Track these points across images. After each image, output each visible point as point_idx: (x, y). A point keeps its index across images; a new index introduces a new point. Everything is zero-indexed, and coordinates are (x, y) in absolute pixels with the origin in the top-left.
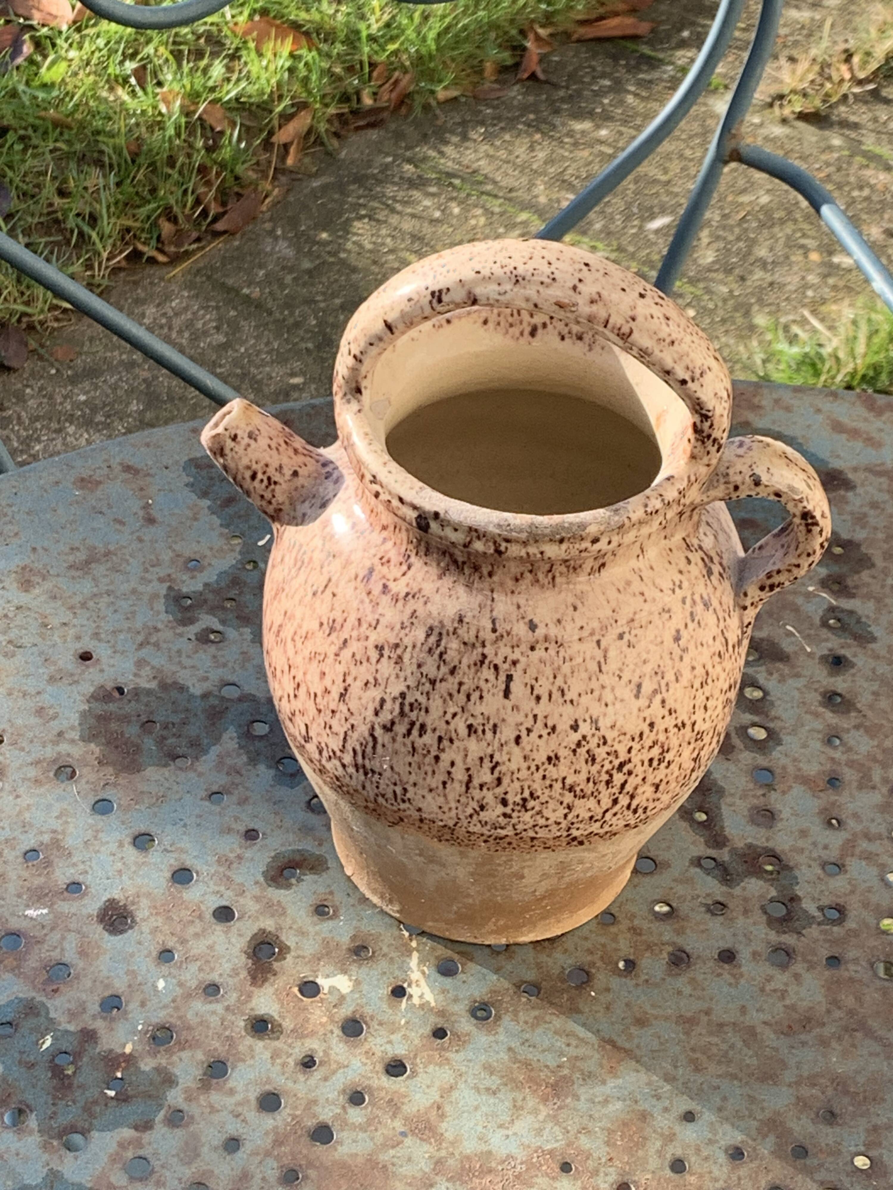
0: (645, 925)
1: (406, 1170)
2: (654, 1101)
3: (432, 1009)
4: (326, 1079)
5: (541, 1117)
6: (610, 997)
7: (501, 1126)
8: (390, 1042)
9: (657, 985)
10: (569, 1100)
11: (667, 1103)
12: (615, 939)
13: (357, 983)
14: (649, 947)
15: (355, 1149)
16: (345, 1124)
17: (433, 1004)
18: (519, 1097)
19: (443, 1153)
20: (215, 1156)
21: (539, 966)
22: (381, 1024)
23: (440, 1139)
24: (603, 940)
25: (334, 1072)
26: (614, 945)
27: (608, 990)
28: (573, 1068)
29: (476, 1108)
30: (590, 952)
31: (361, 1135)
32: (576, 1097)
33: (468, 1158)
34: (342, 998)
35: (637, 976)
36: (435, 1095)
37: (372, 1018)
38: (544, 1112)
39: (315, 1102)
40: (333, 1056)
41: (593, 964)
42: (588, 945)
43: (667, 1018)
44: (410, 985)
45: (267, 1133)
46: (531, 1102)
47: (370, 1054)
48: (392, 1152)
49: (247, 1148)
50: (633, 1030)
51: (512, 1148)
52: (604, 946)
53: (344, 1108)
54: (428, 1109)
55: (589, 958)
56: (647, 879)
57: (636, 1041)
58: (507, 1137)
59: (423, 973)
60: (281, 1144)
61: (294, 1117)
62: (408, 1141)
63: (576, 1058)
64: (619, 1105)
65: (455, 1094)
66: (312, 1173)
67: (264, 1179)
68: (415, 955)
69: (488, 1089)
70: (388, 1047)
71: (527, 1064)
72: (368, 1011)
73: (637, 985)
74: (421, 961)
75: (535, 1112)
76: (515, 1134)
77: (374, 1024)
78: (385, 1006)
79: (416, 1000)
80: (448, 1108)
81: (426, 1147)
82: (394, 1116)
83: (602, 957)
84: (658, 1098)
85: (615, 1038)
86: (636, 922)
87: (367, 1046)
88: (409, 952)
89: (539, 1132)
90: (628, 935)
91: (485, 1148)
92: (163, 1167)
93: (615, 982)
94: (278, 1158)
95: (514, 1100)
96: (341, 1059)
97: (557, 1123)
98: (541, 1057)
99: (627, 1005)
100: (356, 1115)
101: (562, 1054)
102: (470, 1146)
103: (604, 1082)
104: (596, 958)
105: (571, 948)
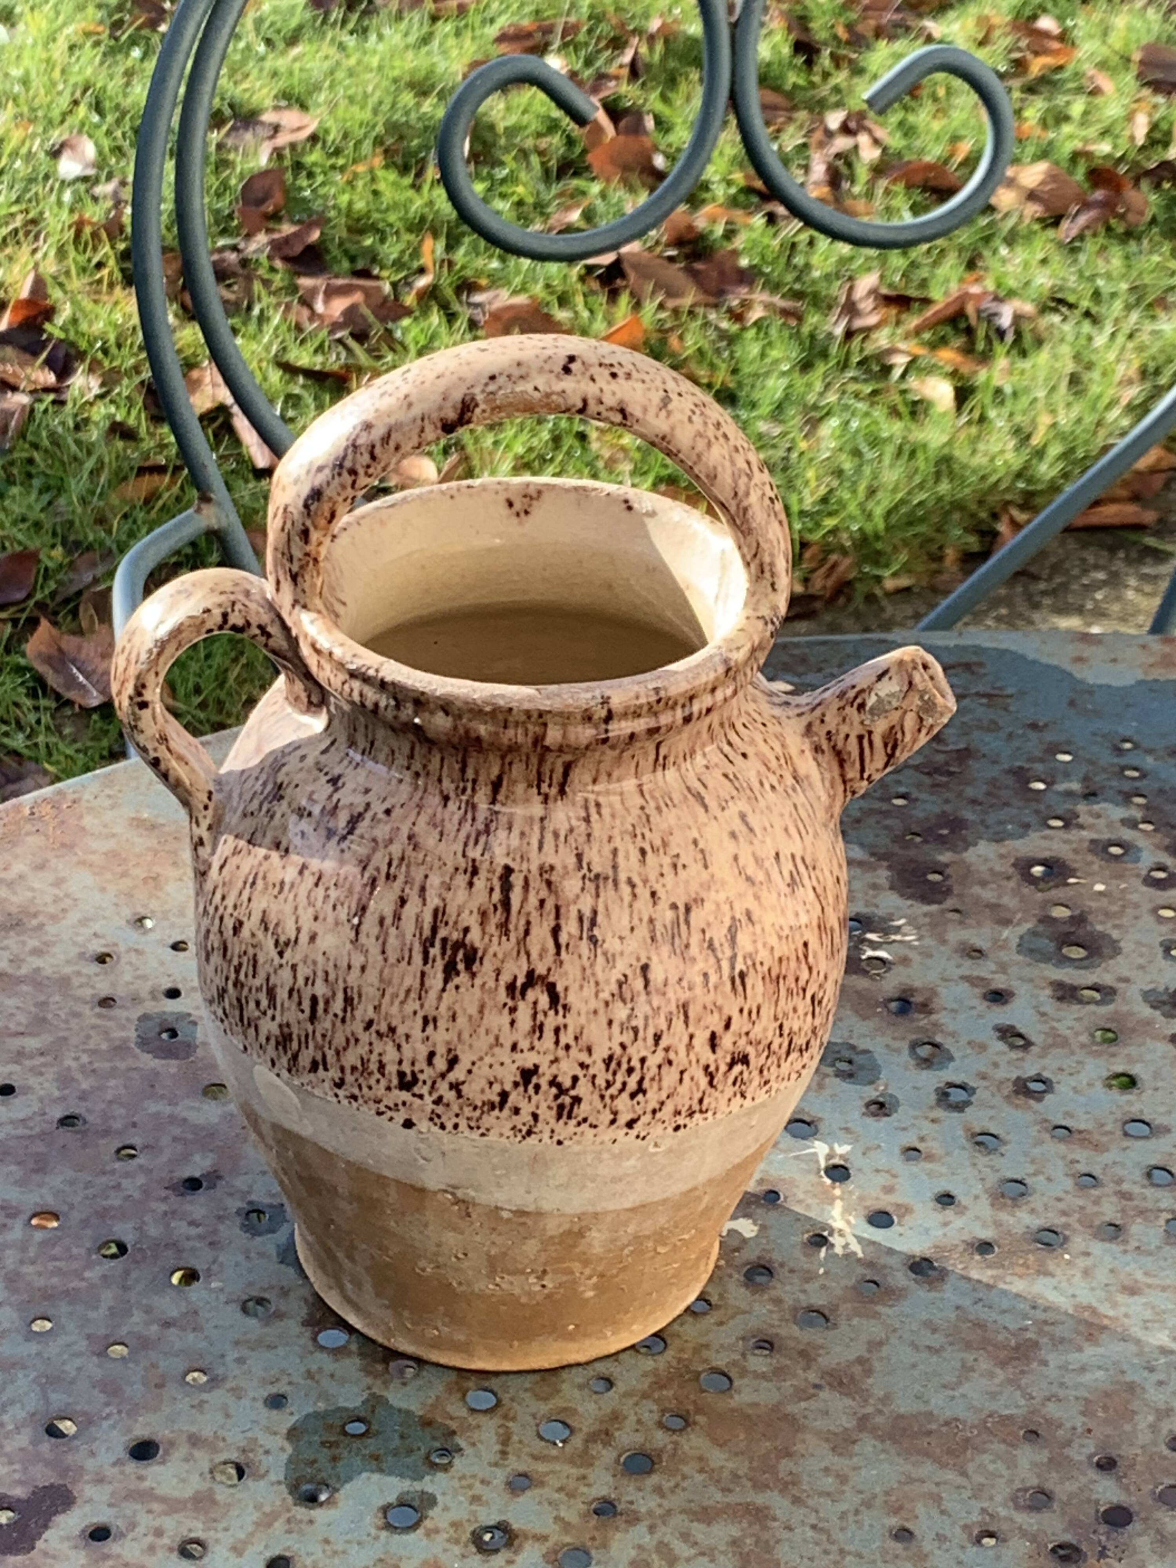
0: (1136, 1190)
1: (819, 1424)
2: (1146, 1374)
3: (859, 1260)
4: (721, 1323)
5: (997, 1381)
6: (1089, 1262)
7: (945, 1386)
8: (804, 1291)
9: (1150, 1254)
10: (1034, 1365)
11: (1162, 1377)
12: (1097, 1202)
13: (763, 1228)
14: (1142, 1212)
15: (755, 1398)
16: (744, 1372)
17: (860, 1255)
18: (970, 1357)
19: (869, 1410)
20: (577, 1393)
21: (998, 1224)
22: (792, 1271)
23: (865, 1396)
24: (1081, 1202)
25: (732, 1317)
26: (1096, 1209)
27: (1087, 1254)
28: (1040, 1332)
29: (914, 1366)
30: (1064, 1213)
31: (765, 1384)
32: (1045, 1363)
33: (901, 1417)
34: (745, 1241)
35: (1125, 1242)
36: (859, 1350)
37: (782, 1265)
38: (1001, 1375)
39: (707, 1346)
40: (731, 1302)
41: (1067, 1226)
42: (1061, 1206)
43: (1164, 1289)
44: (831, 1234)
45: (645, 1375)
46: (984, 1365)
47: (778, 1301)
48: (803, 1404)
49: (620, 1387)
50: (1121, 1298)
51: (959, 1410)
52: (1082, 1208)
53: (744, 1355)
54: (850, 1364)
55: (1063, 1219)
56: (1141, 1143)
57: (1123, 1310)
58: (953, 1398)
59: (848, 1222)
60: (663, 1387)
61: (680, 1360)
62: (825, 1394)
63: (1045, 1322)
64: (1100, 1374)
65: (885, 1351)
66: (701, 1419)
67: (639, 1422)
68: (839, 1204)
69: (929, 1348)
70: (802, 1297)
71: (979, 1325)
72: (777, 1257)
73: (1125, 1252)
74: (846, 1211)
75: (991, 1375)
76: (964, 1396)
77: (783, 1273)
78: (798, 1253)
79: (838, 1250)
80: (877, 1365)
81: (848, 1402)
82: (806, 1368)
83: (1079, 1221)
84: (1152, 1370)
85: (1095, 1304)
86: (1125, 1187)
87: (773, 1293)
88: (831, 1200)
89: (993, 1396)
90: (1114, 1199)
91: (923, 1408)
92: (512, 1400)
93: (1097, 1247)
94: (657, 1401)
95: (963, 1361)
96: (743, 1306)
97: (1019, 1387)
98: (999, 1318)
99: (1112, 1271)
100: (759, 1362)
101: (1026, 1317)
102: (904, 1405)
103: (1080, 1349)
104: (1073, 1220)
105: (1041, 1209)
